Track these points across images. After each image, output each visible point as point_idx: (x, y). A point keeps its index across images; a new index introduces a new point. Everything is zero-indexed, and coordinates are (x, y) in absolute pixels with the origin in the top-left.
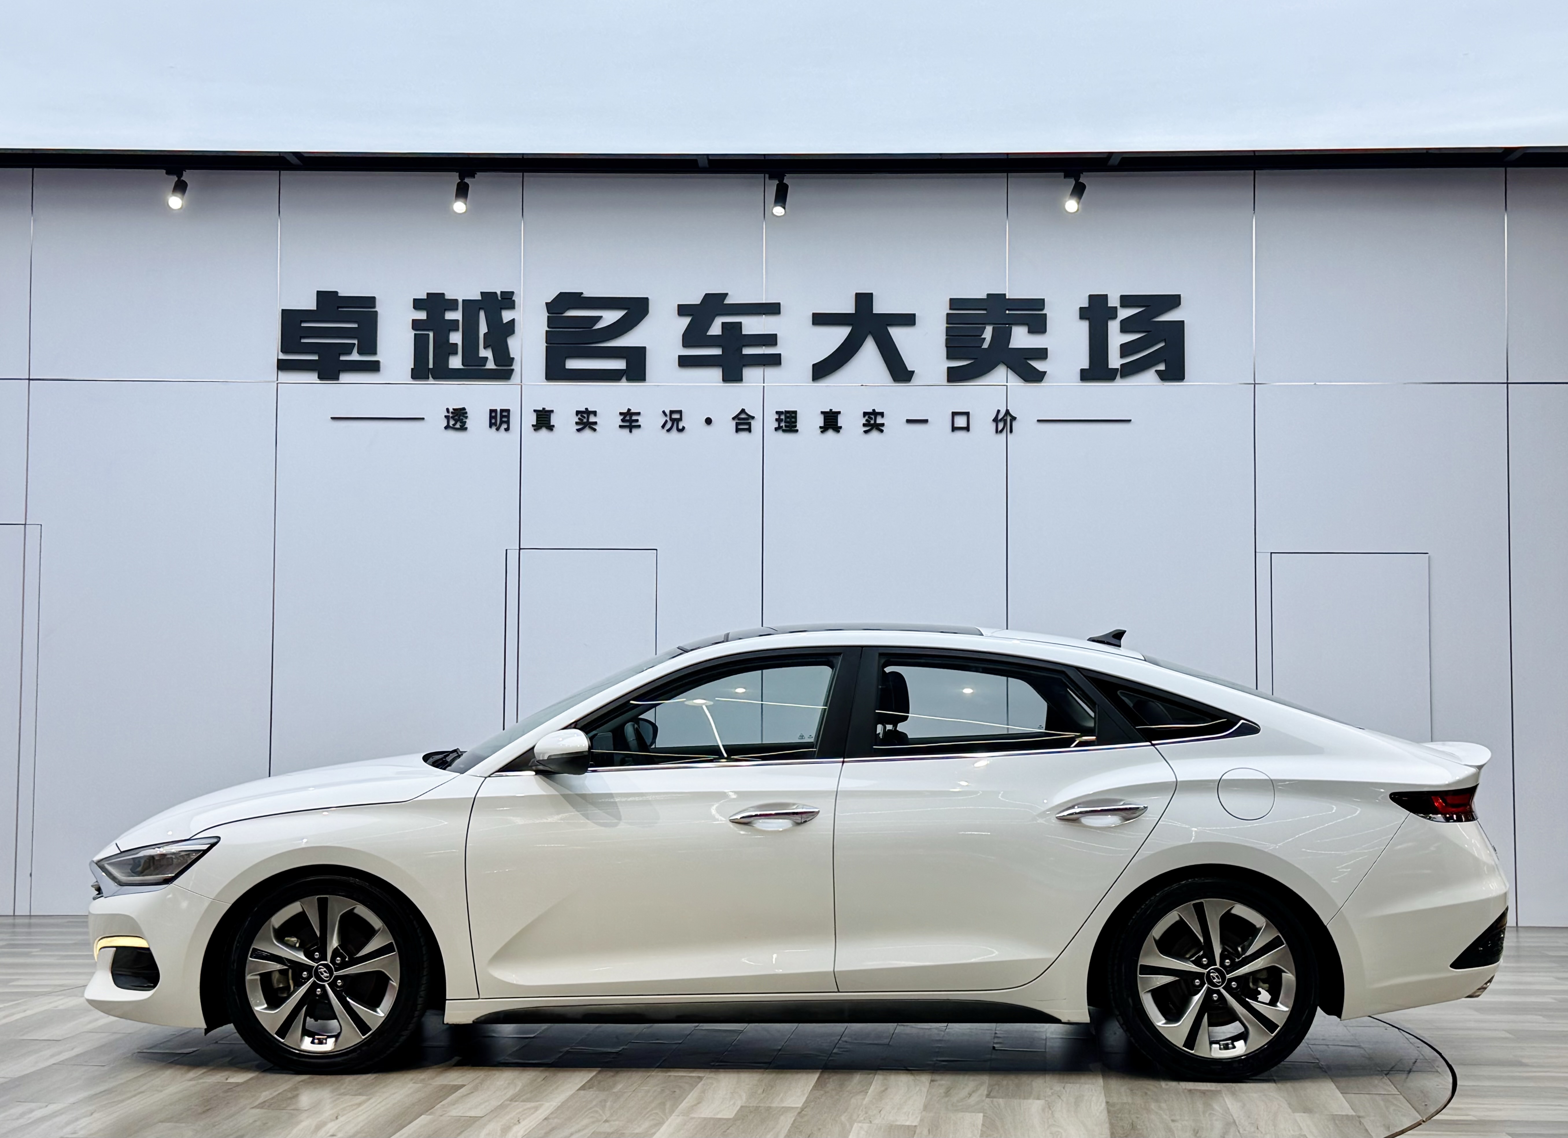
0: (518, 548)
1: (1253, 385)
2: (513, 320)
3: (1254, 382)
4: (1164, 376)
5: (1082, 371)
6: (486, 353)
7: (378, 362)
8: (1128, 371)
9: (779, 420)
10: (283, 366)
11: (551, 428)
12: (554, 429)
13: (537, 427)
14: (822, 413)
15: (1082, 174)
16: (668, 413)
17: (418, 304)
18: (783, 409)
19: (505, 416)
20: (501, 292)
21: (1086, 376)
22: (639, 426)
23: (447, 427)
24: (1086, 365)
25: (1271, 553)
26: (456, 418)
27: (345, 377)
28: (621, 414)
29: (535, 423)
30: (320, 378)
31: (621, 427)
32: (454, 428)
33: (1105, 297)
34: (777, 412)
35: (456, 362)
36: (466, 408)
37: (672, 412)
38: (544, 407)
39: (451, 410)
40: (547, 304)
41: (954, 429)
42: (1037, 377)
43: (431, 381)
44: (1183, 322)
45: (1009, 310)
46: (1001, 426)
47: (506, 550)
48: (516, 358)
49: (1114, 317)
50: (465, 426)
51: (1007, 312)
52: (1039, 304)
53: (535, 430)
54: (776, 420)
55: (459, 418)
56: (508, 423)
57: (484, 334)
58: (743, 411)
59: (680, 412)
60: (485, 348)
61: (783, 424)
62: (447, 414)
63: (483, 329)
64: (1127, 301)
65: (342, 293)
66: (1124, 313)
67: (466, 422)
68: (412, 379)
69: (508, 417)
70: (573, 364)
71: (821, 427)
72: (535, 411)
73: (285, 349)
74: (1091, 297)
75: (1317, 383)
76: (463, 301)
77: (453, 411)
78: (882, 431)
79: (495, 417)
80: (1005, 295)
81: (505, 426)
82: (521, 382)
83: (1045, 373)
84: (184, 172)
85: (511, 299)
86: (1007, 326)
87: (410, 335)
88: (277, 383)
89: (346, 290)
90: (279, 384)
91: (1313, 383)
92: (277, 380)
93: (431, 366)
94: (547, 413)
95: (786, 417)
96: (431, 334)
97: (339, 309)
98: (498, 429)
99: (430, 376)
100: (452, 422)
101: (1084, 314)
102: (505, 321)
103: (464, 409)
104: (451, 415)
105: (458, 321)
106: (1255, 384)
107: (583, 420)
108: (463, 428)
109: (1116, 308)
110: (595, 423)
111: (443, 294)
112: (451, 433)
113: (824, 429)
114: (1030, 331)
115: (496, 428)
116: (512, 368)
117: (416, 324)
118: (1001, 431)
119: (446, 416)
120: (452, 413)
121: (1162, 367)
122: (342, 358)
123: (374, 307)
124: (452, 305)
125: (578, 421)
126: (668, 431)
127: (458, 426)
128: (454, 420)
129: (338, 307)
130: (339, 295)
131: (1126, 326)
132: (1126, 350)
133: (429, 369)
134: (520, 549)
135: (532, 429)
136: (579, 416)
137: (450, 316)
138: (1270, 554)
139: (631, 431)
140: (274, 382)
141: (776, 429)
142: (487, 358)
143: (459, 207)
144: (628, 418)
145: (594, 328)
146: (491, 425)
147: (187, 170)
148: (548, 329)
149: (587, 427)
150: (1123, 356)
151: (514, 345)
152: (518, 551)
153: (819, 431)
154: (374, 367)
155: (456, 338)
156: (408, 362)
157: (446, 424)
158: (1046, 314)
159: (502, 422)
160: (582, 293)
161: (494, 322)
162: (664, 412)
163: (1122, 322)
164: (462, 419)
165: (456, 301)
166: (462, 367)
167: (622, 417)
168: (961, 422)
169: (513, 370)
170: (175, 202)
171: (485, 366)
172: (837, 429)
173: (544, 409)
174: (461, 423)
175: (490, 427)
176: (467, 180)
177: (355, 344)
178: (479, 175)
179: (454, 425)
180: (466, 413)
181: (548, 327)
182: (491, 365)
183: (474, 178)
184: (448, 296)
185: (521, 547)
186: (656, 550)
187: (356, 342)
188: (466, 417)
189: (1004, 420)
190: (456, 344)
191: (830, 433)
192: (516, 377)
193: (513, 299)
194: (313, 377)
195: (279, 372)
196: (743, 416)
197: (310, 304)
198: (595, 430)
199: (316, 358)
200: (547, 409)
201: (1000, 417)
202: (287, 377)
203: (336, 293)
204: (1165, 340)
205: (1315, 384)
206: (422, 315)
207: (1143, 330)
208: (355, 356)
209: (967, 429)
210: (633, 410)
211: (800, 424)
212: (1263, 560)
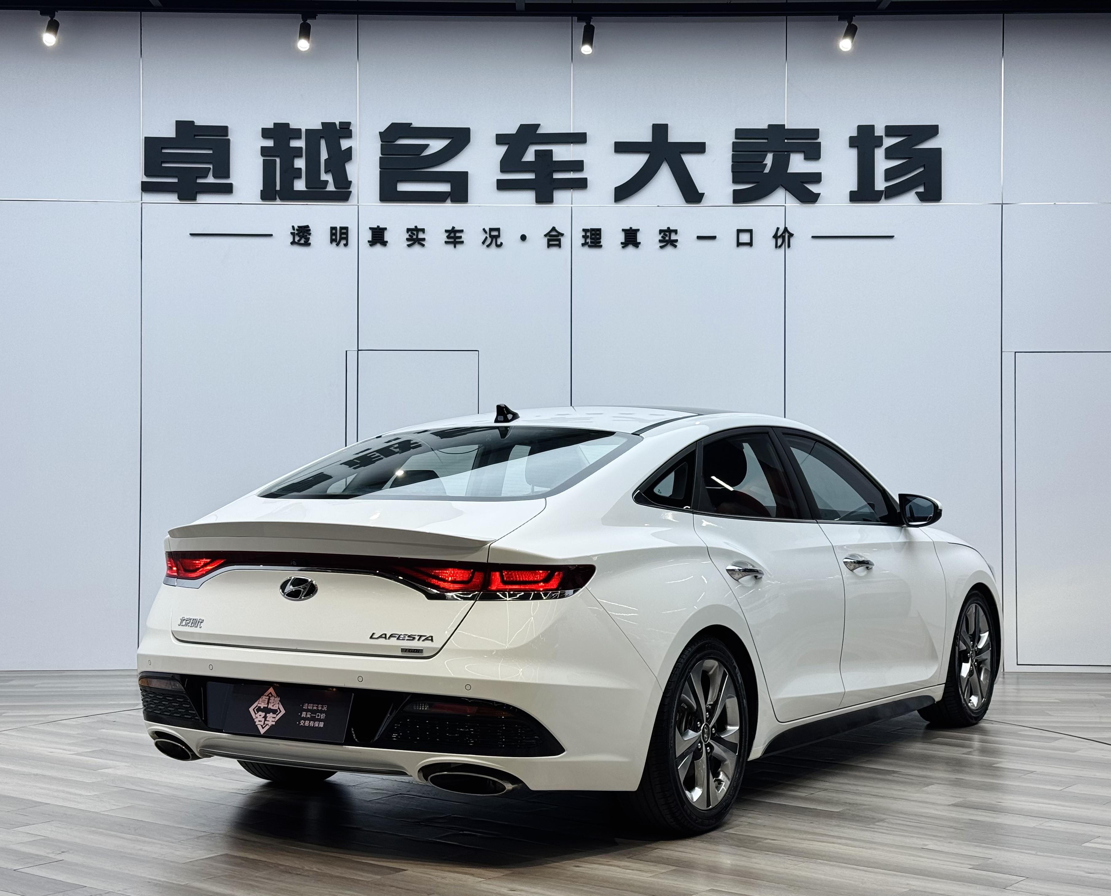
0: (357, 350)
1: (1001, 205)
2: (351, 148)
3: (1001, 203)
4: (923, 198)
5: (852, 193)
6: (326, 177)
7: (231, 185)
8: (891, 193)
9: (585, 237)
10: (147, 188)
11: (384, 243)
12: (388, 244)
13: (372, 243)
14: (623, 230)
15: (854, 16)
16: (487, 230)
17: (266, 133)
18: (588, 227)
19: (344, 233)
20: (340, 122)
21: (855, 197)
22: (462, 242)
23: (293, 243)
24: (855, 188)
25: (1015, 352)
26: (301, 234)
27: (202, 198)
28: (446, 231)
29: (370, 239)
30: (180, 198)
31: (446, 242)
32: (298, 244)
33: (873, 127)
34: (584, 230)
35: (300, 185)
36: (310, 226)
37: (491, 230)
38: (378, 225)
39: (296, 227)
40: (380, 132)
41: (739, 244)
42: (812, 198)
43: (278, 201)
44: (940, 149)
45: (786, 139)
46: (780, 241)
47: (346, 351)
48: (353, 181)
49: (880, 145)
50: (309, 242)
51: (786, 141)
52: (815, 133)
53: (371, 245)
55: (303, 234)
56: (346, 239)
57: (325, 160)
58: (554, 229)
59: (498, 230)
60: (326, 172)
61: (589, 240)
62: (293, 231)
63: (324, 155)
64: (891, 131)
65: (198, 123)
66: (889, 142)
67: (309, 238)
68: (261, 200)
69: (347, 234)
70: (403, 187)
71: (622, 243)
72: (370, 228)
73: (147, 173)
74: (860, 128)
75: (1056, 203)
76: (306, 130)
77: (298, 228)
78: (675, 246)
79: (335, 234)
80: (784, 125)
81: (343, 242)
82: (358, 203)
83: (819, 194)
84: (56, 13)
85: (349, 128)
86: (786, 153)
87: (260, 160)
88: (142, 203)
89: (200, 121)
90: (143, 204)
91: (1053, 203)
92: (142, 200)
93: (278, 188)
94: (381, 231)
95: (592, 234)
96: (278, 160)
97: (196, 137)
98: (338, 245)
99: (277, 197)
100: (297, 239)
101: (853, 142)
102: (343, 149)
103: (308, 226)
104: (296, 232)
105: (301, 148)
106: (1002, 204)
107: (413, 236)
108: (307, 244)
109: (882, 136)
110: (424, 239)
111: (288, 124)
112: (297, 249)
113: (625, 245)
114: (806, 158)
115: (336, 243)
116: (350, 190)
117: (264, 151)
118: (780, 246)
119: (292, 233)
120: (297, 230)
121: (921, 189)
122: (200, 181)
123: (227, 136)
124: (296, 134)
125: (408, 237)
126: (488, 246)
127: (302, 241)
128: (299, 236)
129: (195, 136)
130: (195, 124)
131: (890, 154)
132: (889, 174)
133: (276, 191)
134: (358, 350)
135: (368, 244)
136: (410, 233)
137: (295, 143)
138: (1014, 353)
139: (455, 247)
140: (138, 202)
141: (583, 245)
142: (327, 181)
143: (303, 45)
144: (452, 235)
145: (423, 155)
146: (332, 241)
147: (59, 11)
148: (381, 156)
149: (417, 243)
150: (887, 179)
151: (352, 170)
152: (357, 352)
153: (620, 246)
154: (228, 189)
155: (300, 163)
156: (258, 185)
157: (291, 240)
158: (820, 143)
159: (341, 239)
160: (411, 124)
161: (334, 148)
162: (484, 229)
163: (887, 150)
164: (307, 236)
165: (300, 130)
166: (305, 189)
167: (447, 234)
168: (745, 238)
169: (351, 192)
170: (49, 39)
171: (326, 188)
172: (637, 245)
173: (378, 226)
174: (305, 239)
175: (331, 242)
176: (309, 21)
177: (210, 168)
178: (319, 16)
179: (299, 241)
180: (310, 230)
181: (382, 154)
182: (331, 187)
183: (316, 19)
184: (293, 126)
185: (359, 349)
186: (478, 351)
187: (211, 167)
188: (310, 234)
189: (783, 236)
190: (300, 169)
191: (630, 249)
192: (353, 199)
193: (350, 128)
194: (173, 198)
195: (143, 193)
196: (554, 233)
197: (170, 132)
198: (423, 245)
199: (175, 180)
200: (381, 227)
201: (779, 234)
202: (150, 198)
203: (193, 122)
204: (924, 166)
205: (1055, 204)
206: (269, 143)
207: (907, 157)
208: (210, 179)
209: (750, 244)
210: (457, 228)
211: (604, 241)
212: (1008, 358)
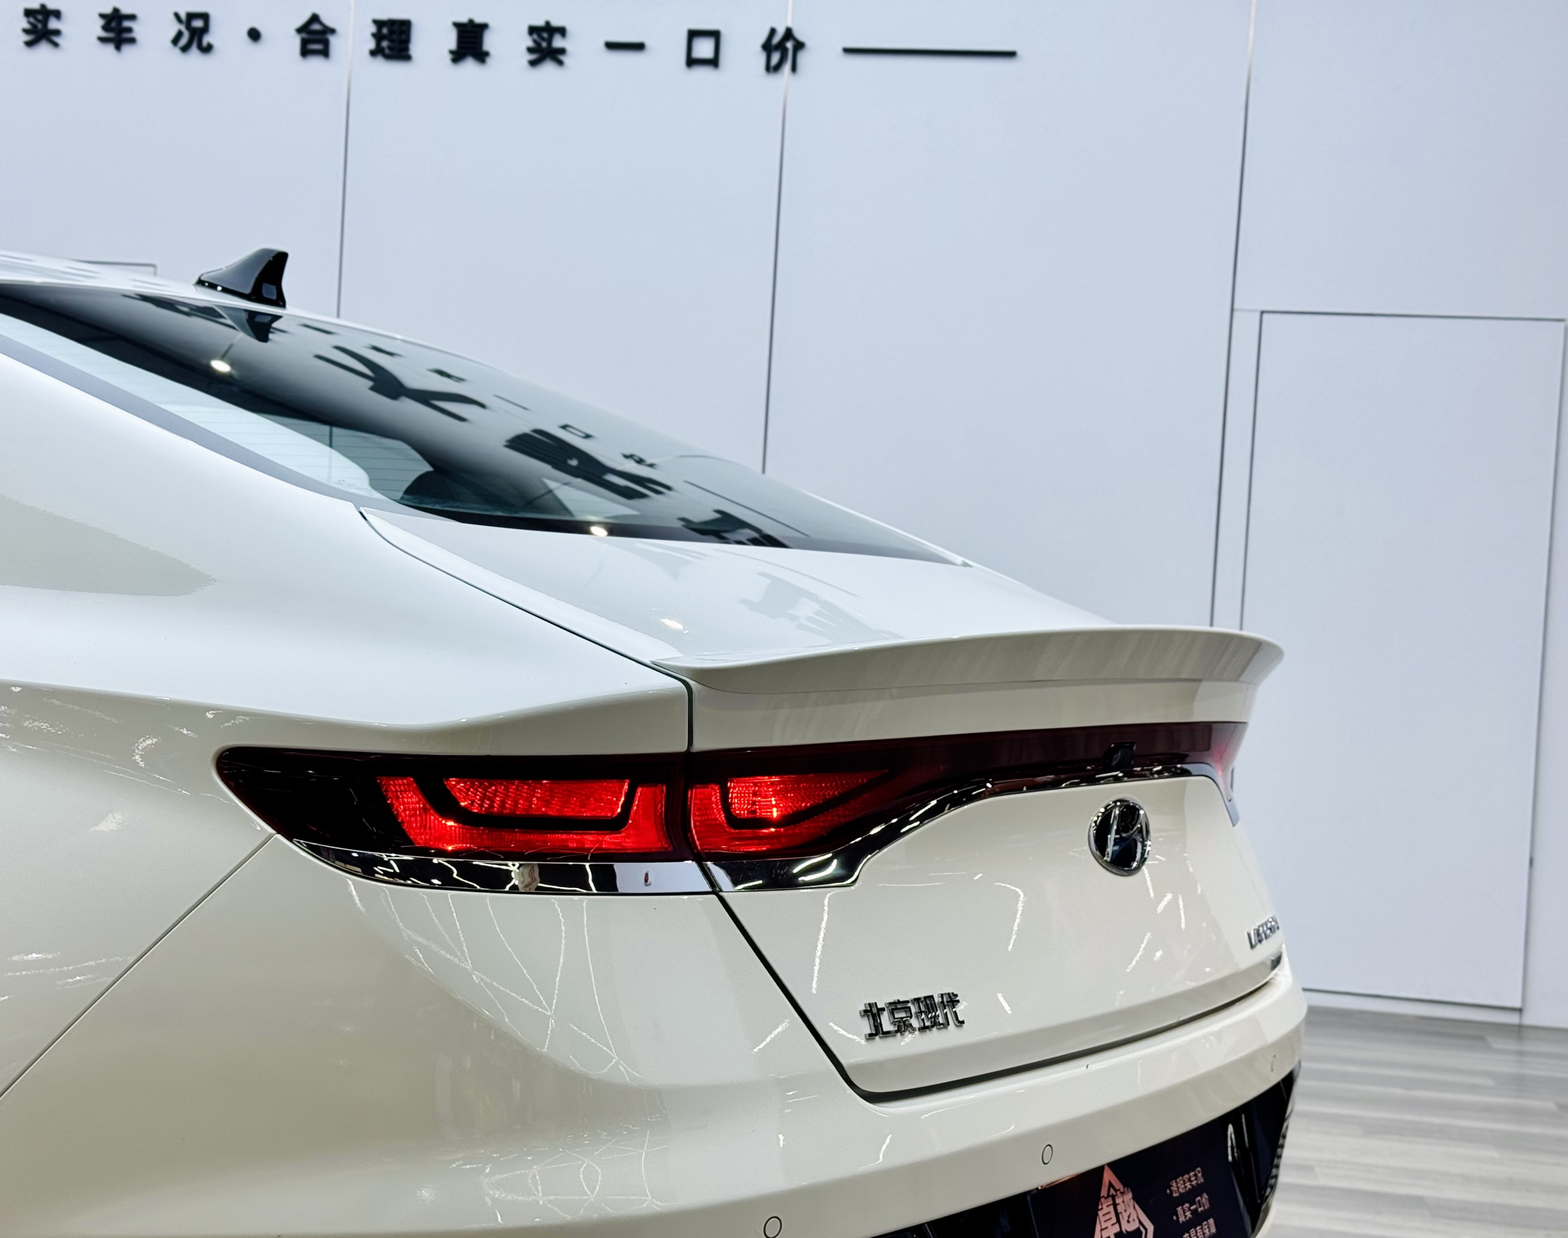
9: (378, 37)
14: (457, 25)
16: (183, 16)
18: (384, 16)
22: (132, 41)
25: (1262, 312)
28: (102, 16)
31: (104, 39)
34: (376, 22)
37: (191, 16)
41: (692, 62)
46: (776, 58)
54: (374, 35)
58: (315, 18)
59: (205, 17)
61: (385, 44)
71: (451, 52)
78: (560, 63)
95: (391, 32)
107: (36, 25)
110: (58, 32)
113: (458, 56)
118: (777, 68)
125: (29, 27)
126: (185, 49)
136: (30, 18)
138: (1258, 315)
139: (119, 49)
141: (373, 53)
144: (114, 24)
149: (42, 39)
153: (448, 57)
162: (177, 15)
167: (104, 22)
168: (704, 49)
172: (481, 56)
189: (781, 46)
191: (469, 65)
196: (316, 27)
198: (56, 45)
201: (776, 40)
209: (714, 62)
210: (125, 10)
211: (416, 47)
212: (1245, 325)
